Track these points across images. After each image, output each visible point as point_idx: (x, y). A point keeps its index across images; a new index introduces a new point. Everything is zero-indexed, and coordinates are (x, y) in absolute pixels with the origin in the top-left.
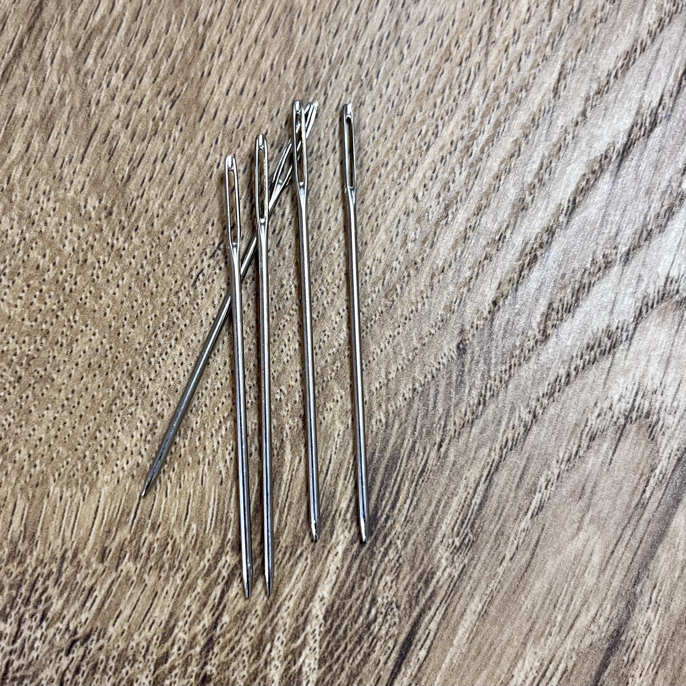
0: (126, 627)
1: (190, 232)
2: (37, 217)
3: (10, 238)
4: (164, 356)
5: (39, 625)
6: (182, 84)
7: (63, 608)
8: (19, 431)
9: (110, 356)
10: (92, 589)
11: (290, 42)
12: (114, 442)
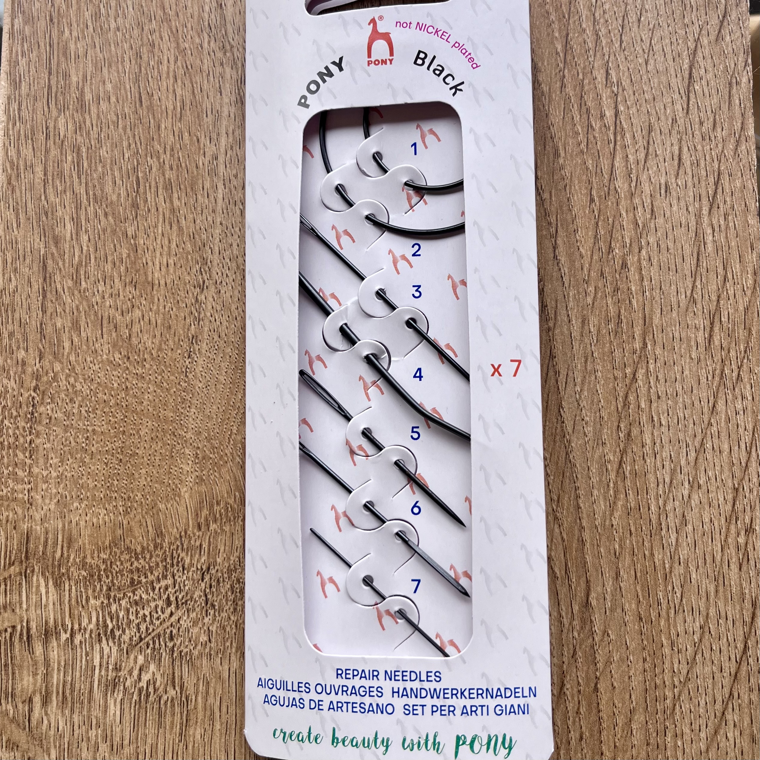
0: (225, 556)
1: (172, 350)
2: (93, 376)
3: (84, 393)
4: (187, 418)
5: (183, 573)
6: (135, 275)
7: (191, 560)
8: (132, 486)
9: (160, 430)
10: (201, 545)
11: (180, 229)
12: (181, 470)
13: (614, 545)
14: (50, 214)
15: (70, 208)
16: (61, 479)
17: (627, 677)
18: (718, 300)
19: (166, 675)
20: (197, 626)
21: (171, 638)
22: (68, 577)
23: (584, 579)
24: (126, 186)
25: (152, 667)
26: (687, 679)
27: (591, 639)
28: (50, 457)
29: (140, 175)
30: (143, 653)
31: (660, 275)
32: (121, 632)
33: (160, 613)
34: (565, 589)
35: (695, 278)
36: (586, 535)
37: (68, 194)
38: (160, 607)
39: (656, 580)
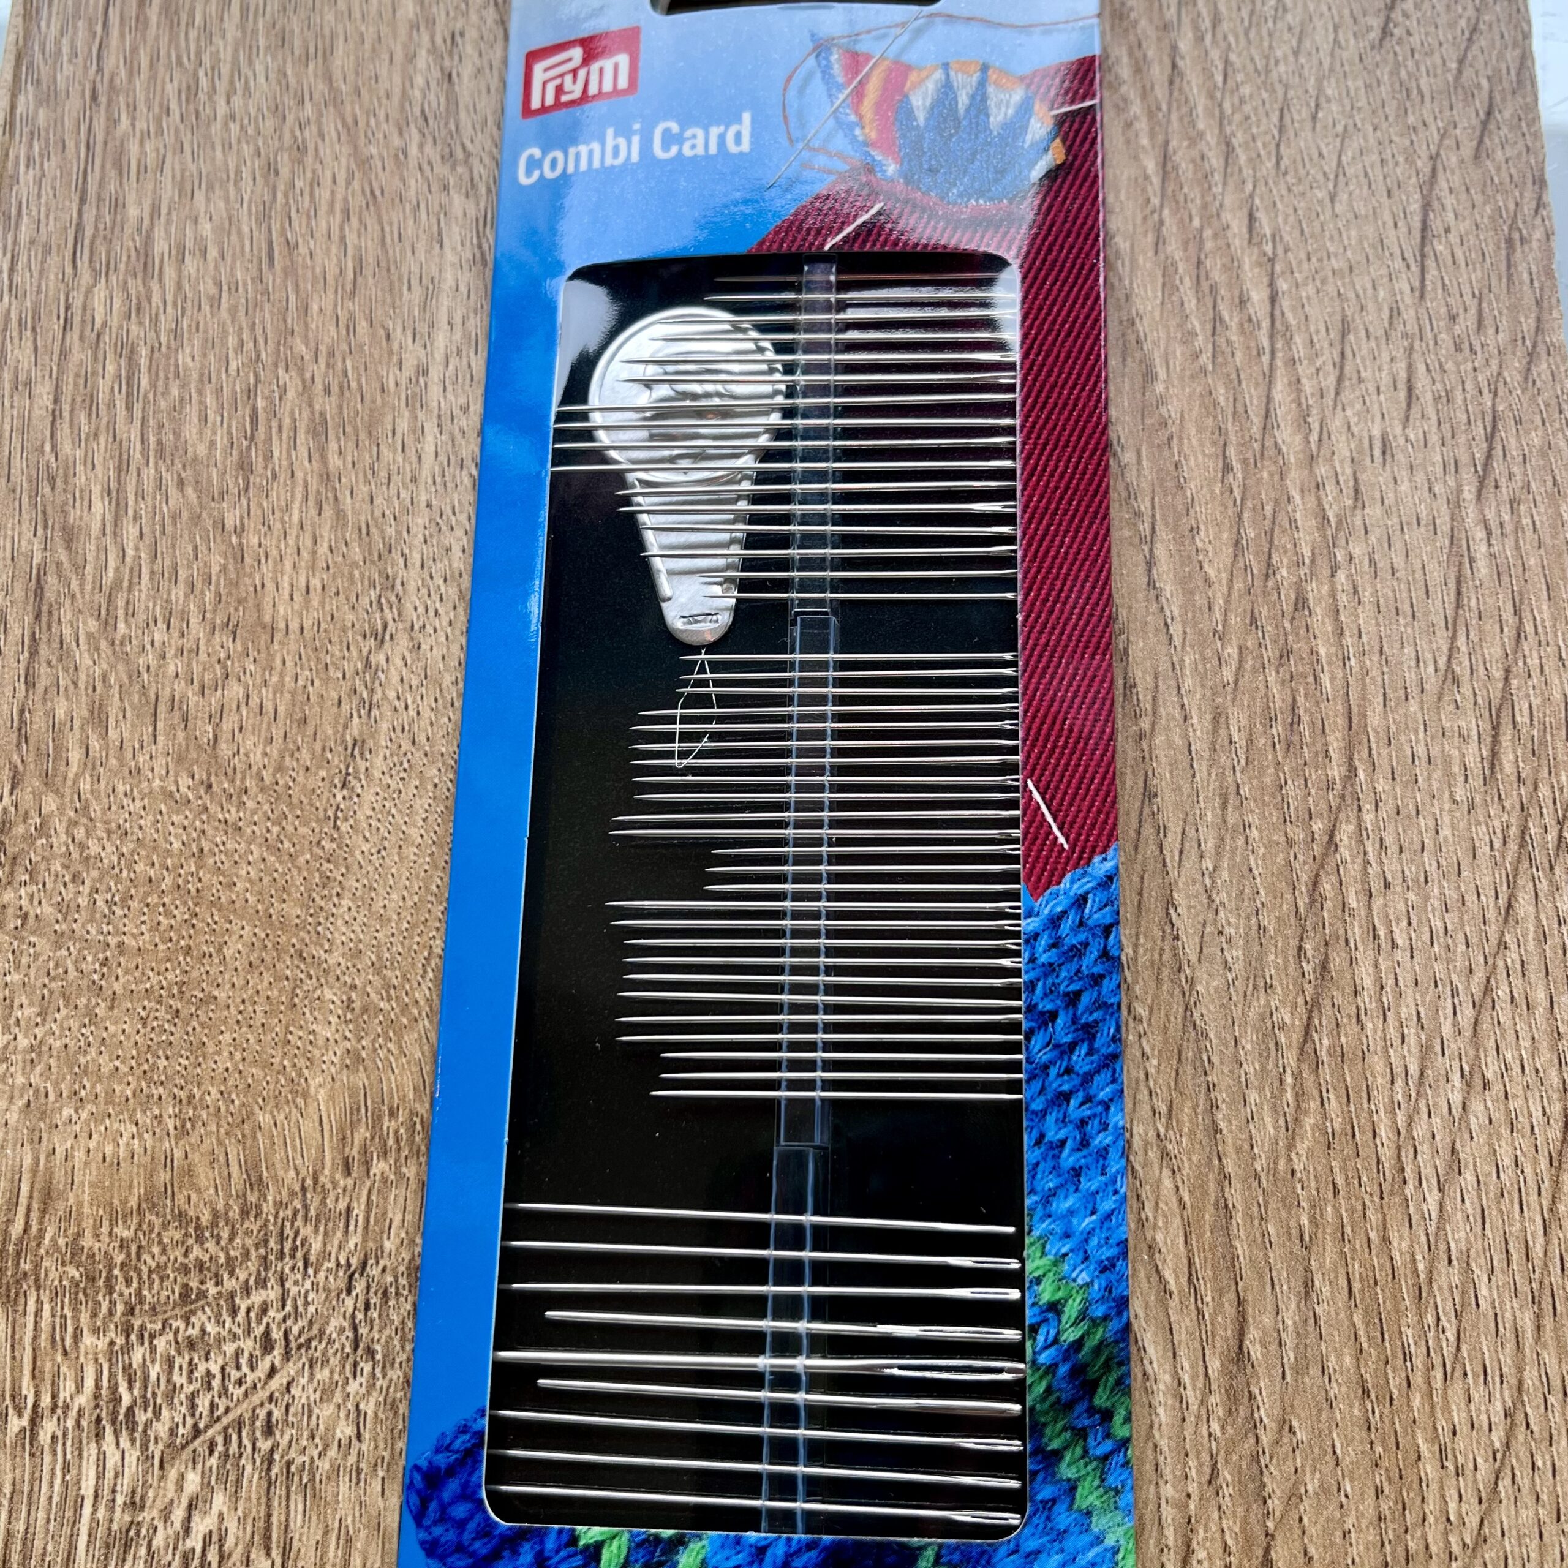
0: (403, 1235)
1: (307, 769)
2: (128, 825)
3: (106, 861)
4: (331, 919)
5: (305, 1275)
6: (236, 609)
7: (325, 1244)
8: (199, 1070)
9: (270, 945)
10: (349, 1209)
11: (340, 515)
12: (311, 1037)
13: (1299, 1217)
14: (59, 482)
15: (104, 471)
16: (39, 1054)
17: (1339, 1534)
18: (1506, 679)
19: (250, 1521)
20: (329, 1400)
21: (269, 1430)
22: (37, 1280)
23: (1232, 1296)
24: (229, 427)
25: (220, 1501)
26: (1481, 1539)
27: (1252, 1441)
28: (16, 1004)
29: (260, 403)
30: (199, 1466)
31: (1378, 624)
32: (149, 1414)
33: (245, 1369)
34: (1187, 1320)
35: (1455, 631)
36: (1235, 1195)
37: (102, 440)
38: (246, 1355)
39: (1398, 1298)
